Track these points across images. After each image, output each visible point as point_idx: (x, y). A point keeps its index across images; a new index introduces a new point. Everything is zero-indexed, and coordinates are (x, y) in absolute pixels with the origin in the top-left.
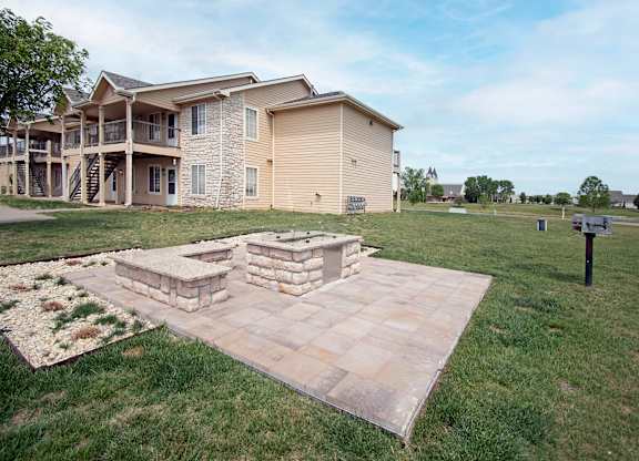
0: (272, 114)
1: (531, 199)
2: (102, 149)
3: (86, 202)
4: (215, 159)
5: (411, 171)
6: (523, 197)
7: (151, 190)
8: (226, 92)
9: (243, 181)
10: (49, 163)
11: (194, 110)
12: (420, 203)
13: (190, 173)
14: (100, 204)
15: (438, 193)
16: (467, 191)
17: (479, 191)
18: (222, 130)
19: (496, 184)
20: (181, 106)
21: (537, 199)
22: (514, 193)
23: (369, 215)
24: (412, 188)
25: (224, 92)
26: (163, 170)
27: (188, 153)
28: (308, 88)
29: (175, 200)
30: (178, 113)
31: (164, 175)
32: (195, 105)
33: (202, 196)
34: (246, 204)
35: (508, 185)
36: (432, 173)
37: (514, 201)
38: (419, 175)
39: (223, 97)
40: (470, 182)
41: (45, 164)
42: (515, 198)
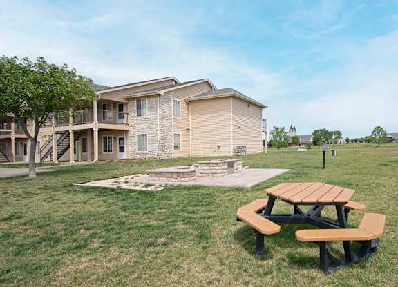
0: (189, 102)
1: (352, 141)
2: (71, 128)
3: (57, 162)
4: (154, 130)
5: (277, 129)
6: (347, 140)
7: (105, 151)
8: (162, 92)
9: (172, 142)
10: (13, 138)
11: (139, 102)
12: (283, 148)
13: (136, 139)
14: (70, 162)
15: (295, 141)
16: (314, 139)
17: (322, 137)
18: (159, 113)
19: (331, 134)
20: (128, 99)
21: (356, 141)
22: (342, 138)
23: (249, 155)
24: (278, 139)
25: (159, 92)
26: (115, 138)
27: (134, 127)
28: (211, 87)
29: (125, 156)
30: (126, 104)
31: (115, 141)
32: (139, 100)
33: (145, 152)
34: (174, 155)
35: (338, 134)
36: (293, 128)
37: (342, 143)
38: (282, 131)
39: (159, 95)
40: (316, 133)
41: (10, 139)
42: (343, 141)
